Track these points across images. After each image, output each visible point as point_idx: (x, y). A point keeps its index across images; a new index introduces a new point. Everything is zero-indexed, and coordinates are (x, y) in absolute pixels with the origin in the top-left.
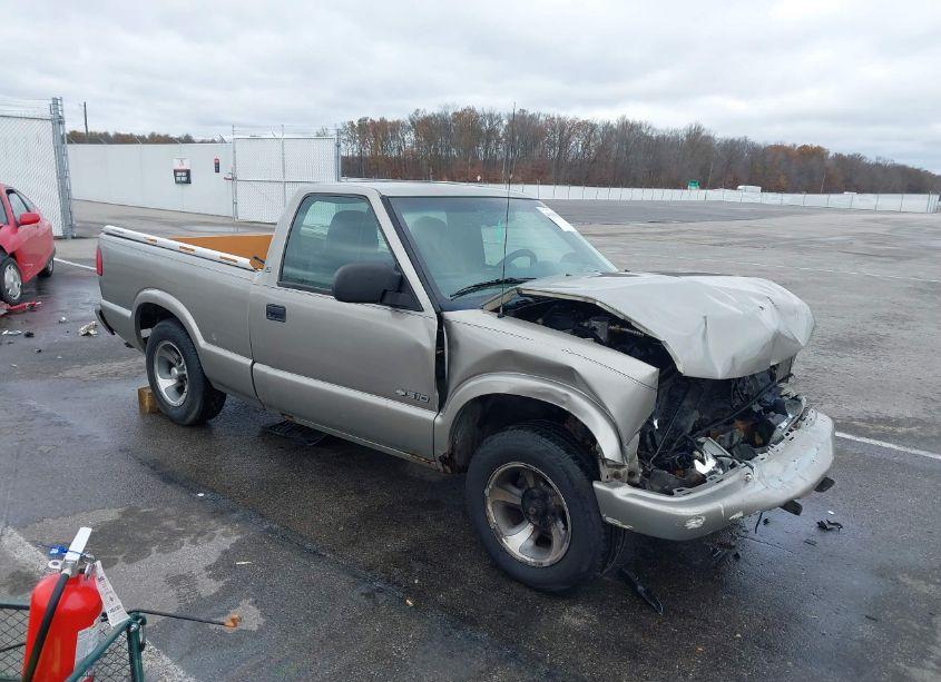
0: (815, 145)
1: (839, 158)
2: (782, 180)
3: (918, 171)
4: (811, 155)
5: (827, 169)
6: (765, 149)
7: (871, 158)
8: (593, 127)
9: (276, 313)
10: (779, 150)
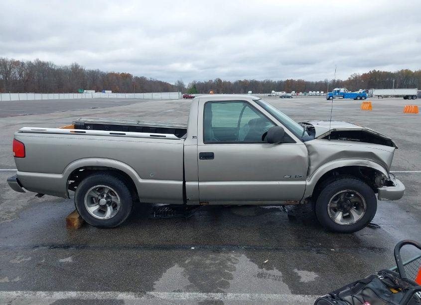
0: (127, 73)
1: (137, 78)
2: (117, 88)
3: (165, 83)
4: (126, 77)
5: (134, 83)
6: (107, 74)
7: (148, 78)
8: (23, 64)
9: (208, 156)
10: (112, 75)
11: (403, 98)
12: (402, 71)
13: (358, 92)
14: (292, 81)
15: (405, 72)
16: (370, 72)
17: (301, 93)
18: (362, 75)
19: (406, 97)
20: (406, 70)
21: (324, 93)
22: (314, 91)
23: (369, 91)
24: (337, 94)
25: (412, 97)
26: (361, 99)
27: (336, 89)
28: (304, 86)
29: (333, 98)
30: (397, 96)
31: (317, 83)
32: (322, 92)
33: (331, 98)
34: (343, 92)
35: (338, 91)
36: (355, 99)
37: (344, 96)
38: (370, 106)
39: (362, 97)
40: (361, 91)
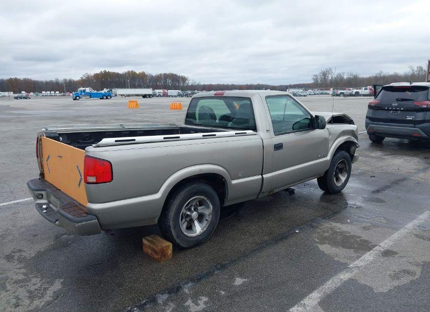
9: (278, 147)
11: (142, 97)
12: (129, 72)
13: (103, 92)
14: (16, 80)
15: (131, 73)
16: (101, 72)
17: (32, 94)
18: (93, 74)
19: (145, 96)
20: (132, 71)
21: (60, 93)
22: (48, 91)
23: (113, 90)
24: (83, 93)
25: (150, 96)
26: (107, 98)
27: (82, 89)
28: (33, 85)
29: (80, 98)
30: (137, 95)
31: (47, 83)
32: (58, 92)
33: (78, 98)
34: (89, 91)
35: (84, 91)
36: (101, 99)
37: (91, 95)
38: (137, 105)
39: (107, 96)
40: (105, 90)
